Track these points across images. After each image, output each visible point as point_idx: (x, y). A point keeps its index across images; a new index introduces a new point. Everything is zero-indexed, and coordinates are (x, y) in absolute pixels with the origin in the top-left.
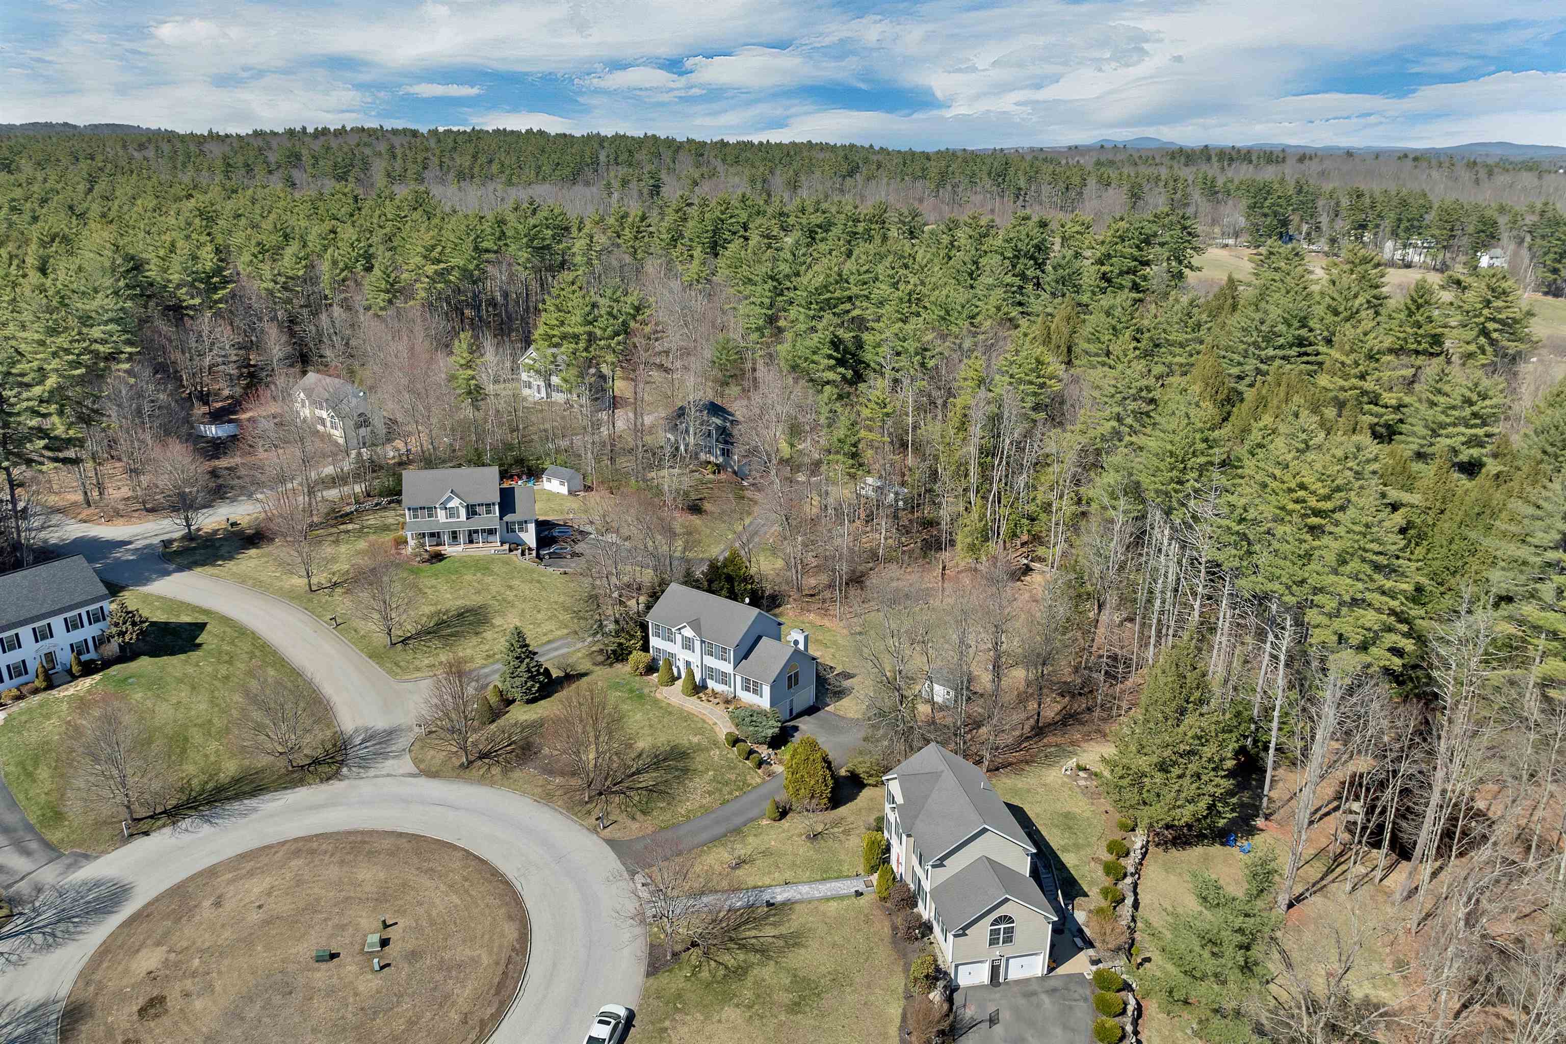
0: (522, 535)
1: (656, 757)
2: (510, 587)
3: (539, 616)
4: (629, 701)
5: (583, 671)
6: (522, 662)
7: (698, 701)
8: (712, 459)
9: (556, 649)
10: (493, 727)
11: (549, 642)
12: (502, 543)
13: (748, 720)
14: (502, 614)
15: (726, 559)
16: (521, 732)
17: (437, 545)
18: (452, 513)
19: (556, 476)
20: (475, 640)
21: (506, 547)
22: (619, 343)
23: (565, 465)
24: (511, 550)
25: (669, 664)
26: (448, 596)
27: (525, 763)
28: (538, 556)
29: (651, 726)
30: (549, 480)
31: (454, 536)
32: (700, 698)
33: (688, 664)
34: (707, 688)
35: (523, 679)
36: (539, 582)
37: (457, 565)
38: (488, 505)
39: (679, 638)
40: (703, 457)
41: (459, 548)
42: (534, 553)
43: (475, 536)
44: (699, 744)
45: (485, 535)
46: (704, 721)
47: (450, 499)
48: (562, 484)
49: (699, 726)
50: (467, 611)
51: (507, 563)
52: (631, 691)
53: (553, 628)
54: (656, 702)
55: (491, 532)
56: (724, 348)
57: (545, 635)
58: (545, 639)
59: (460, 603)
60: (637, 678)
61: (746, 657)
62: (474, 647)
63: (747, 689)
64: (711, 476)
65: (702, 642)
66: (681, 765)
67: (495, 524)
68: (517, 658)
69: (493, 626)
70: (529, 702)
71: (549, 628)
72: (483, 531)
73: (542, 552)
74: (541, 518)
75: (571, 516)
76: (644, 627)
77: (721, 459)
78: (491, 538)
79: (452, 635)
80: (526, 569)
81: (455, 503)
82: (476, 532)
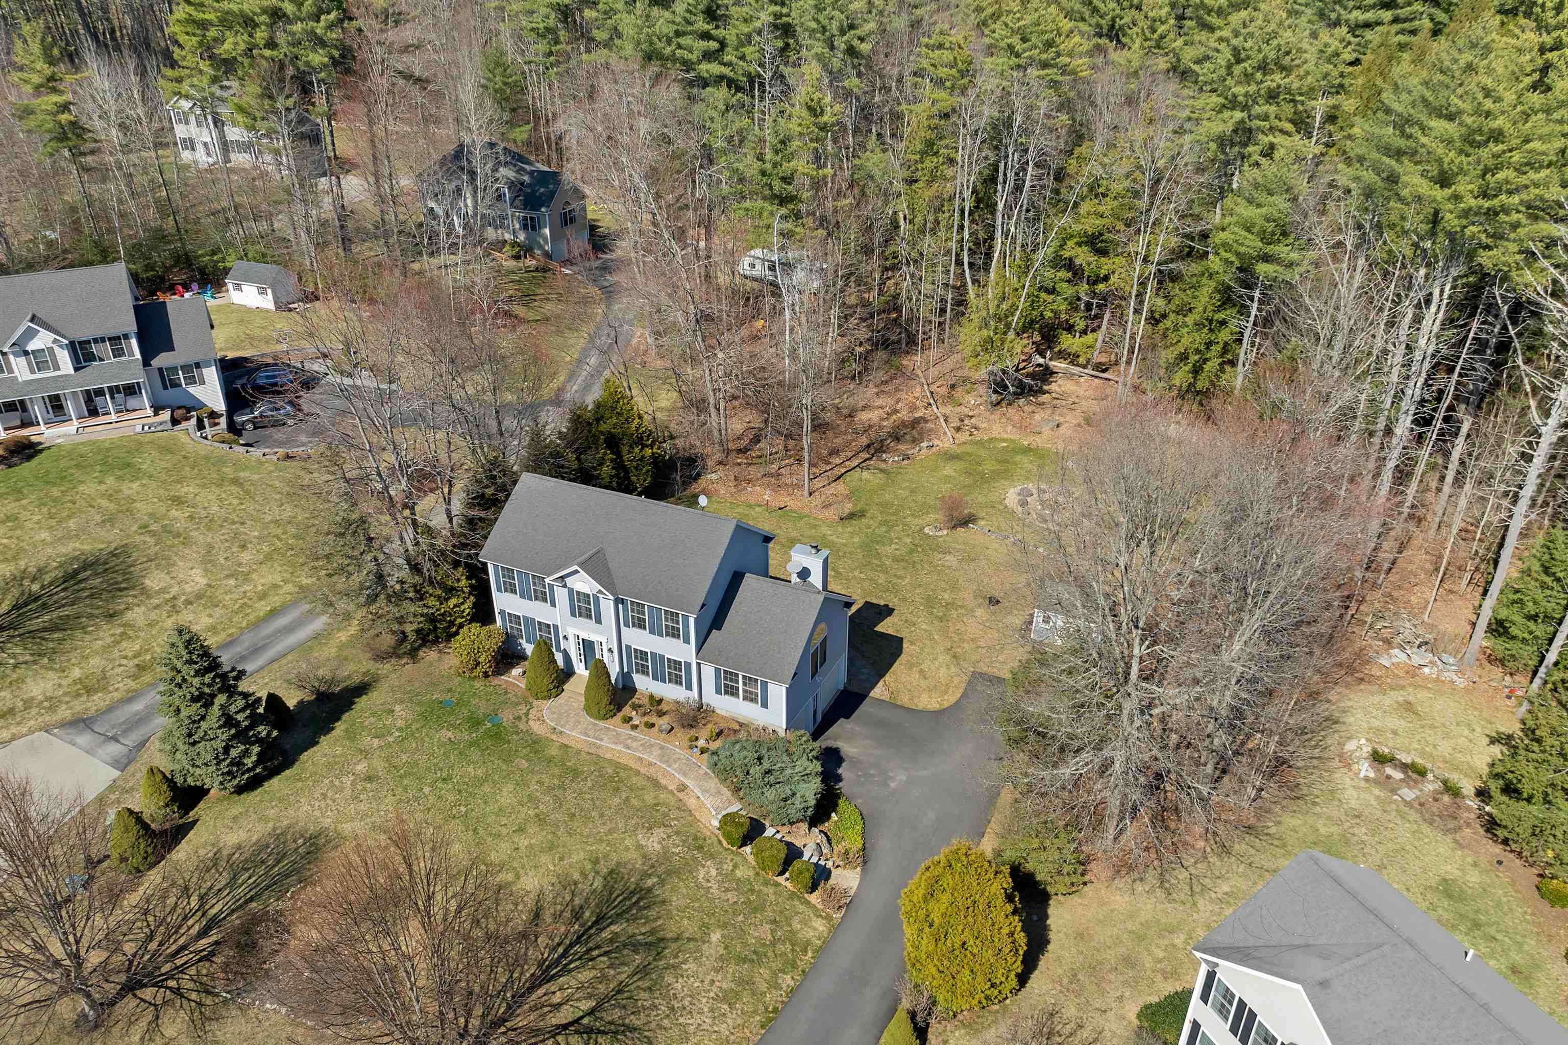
0: (194, 390)
1: (577, 915)
2: (178, 501)
3: (246, 557)
4: (474, 754)
5: (356, 680)
6: (208, 705)
7: (625, 730)
8: (508, 236)
9: (289, 629)
10: (154, 877)
11: (273, 613)
12: (157, 410)
13: (756, 771)
14: (162, 561)
15: (598, 405)
16: (232, 884)
17: (24, 424)
18: (41, 360)
19: (248, 279)
20: (107, 633)
21: (166, 415)
22: (330, 27)
23: (263, 258)
24: (175, 422)
25: (545, 648)
26: (44, 535)
27: (250, 987)
28: (234, 429)
29: (541, 819)
30: (238, 287)
31: (56, 405)
32: (627, 720)
33: (588, 647)
34: (634, 690)
35: (219, 745)
36: (236, 481)
37: (63, 463)
38: (114, 340)
39: (561, 595)
40: (491, 233)
41: (70, 428)
42: (223, 421)
43: (98, 400)
44: (665, 855)
45: (119, 397)
46: (656, 784)
47: (30, 334)
48: (262, 292)
49: (649, 799)
50: (85, 566)
51: (166, 449)
52: (475, 722)
53: (277, 579)
54: (535, 745)
55: (131, 390)
56: (497, 64)
57: (262, 596)
58: (263, 607)
59: (71, 548)
60: (478, 684)
61: (717, 622)
62: (107, 648)
63: (732, 691)
64: (512, 264)
65: (618, 601)
66: (639, 930)
67: (138, 376)
68: (195, 700)
69: (145, 592)
70: (240, 790)
71: (269, 579)
72: (113, 391)
73: (239, 419)
74: (231, 355)
75: (285, 347)
76: (477, 573)
77: (522, 237)
78: (132, 402)
79: (54, 627)
80: (207, 458)
81: (42, 340)
82: (100, 392)
